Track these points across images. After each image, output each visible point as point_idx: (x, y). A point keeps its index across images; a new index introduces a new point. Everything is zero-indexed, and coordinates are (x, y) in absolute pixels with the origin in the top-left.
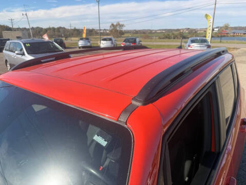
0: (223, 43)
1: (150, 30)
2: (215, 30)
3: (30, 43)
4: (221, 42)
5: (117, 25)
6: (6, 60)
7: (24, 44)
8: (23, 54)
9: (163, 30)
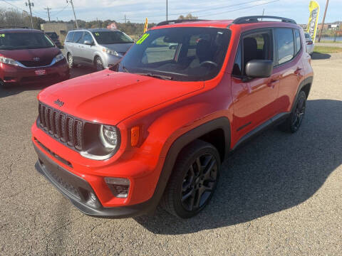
0: (338, 43)
2: (332, 26)
3: (99, 33)
4: (335, 41)
6: (69, 53)
7: (94, 33)
8: (92, 44)
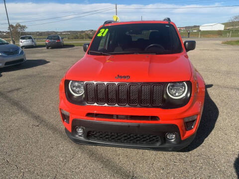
1: (54, 32)
5: (17, 26)
9: (68, 32)
